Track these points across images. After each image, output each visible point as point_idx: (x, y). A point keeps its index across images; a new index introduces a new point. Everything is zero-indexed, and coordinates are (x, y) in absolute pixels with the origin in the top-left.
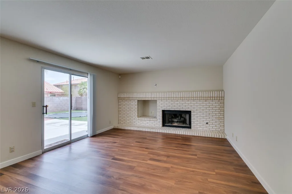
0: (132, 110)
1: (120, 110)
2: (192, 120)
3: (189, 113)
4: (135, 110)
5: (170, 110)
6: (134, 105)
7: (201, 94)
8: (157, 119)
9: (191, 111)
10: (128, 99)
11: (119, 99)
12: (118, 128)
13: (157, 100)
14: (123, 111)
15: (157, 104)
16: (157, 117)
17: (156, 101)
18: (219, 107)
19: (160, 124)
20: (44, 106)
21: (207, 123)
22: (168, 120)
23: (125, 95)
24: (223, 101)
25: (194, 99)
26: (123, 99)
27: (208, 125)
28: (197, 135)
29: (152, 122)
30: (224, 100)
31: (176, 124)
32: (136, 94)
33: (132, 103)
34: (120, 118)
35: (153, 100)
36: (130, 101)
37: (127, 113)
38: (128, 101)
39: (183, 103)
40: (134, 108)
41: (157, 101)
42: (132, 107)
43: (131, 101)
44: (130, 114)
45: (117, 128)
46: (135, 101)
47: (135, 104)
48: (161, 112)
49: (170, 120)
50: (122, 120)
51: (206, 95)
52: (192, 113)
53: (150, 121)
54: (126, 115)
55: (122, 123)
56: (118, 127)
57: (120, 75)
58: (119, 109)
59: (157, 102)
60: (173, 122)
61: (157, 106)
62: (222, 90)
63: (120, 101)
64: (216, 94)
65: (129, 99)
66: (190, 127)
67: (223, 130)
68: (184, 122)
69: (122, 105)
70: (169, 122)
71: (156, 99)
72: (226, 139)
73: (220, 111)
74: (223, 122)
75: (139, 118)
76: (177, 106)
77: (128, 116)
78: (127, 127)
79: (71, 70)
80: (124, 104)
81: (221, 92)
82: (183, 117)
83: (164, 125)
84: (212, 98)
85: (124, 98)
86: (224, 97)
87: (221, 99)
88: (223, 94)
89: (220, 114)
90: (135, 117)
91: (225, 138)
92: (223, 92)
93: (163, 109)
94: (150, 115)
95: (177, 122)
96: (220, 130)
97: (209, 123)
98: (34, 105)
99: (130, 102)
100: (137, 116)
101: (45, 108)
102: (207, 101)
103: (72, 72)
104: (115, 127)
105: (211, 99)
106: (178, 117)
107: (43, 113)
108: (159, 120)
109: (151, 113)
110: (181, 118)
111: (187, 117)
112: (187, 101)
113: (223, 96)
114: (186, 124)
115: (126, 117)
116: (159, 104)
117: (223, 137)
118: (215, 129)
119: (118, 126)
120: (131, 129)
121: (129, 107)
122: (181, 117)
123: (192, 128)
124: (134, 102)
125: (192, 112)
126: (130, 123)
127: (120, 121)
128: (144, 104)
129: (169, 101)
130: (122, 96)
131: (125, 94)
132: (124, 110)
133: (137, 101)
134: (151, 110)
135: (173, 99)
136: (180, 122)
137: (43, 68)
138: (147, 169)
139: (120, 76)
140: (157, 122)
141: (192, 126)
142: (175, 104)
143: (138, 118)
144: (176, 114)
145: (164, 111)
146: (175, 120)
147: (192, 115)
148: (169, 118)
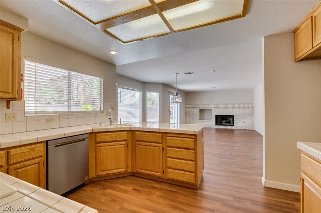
0: (195, 115)
1: (187, 115)
2: (235, 121)
3: (233, 117)
5: (221, 115)
6: (197, 112)
7: (240, 106)
9: (234, 116)
11: (186, 108)
16: (212, 120)
17: (212, 109)
18: (251, 113)
19: (214, 123)
21: (244, 122)
23: (191, 106)
25: (236, 108)
26: (189, 108)
27: (244, 124)
28: (239, 129)
29: (209, 122)
30: (254, 109)
31: (224, 124)
32: (198, 105)
33: (195, 111)
35: (209, 109)
37: (191, 117)
39: (229, 111)
40: (197, 114)
42: (195, 113)
46: (197, 109)
48: (215, 117)
51: (244, 106)
59: (213, 111)
60: (222, 122)
62: (253, 104)
64: (249, 106)
65: (193, 108)
66: (233, 125)
67: (253, 126)
68: (229, 122)
69: (188, 112)
70: (219, 123)
71: (211, 109)
73: (251, 115)
74: (253, 122)
76: (226, 113)
77: (192, 119)
80: (190, 111)
83: (216, 124)
87: (252, 109)
89: (251, 117)
90: (197, 120)
91: (255, 129)
95: (225, 122)
96: (251, 126)
100: (199, 119)
105: (247, 108)
106: (225, 119)
107: (170, 115)
108: (214, 121)
109: (206, 117)
111: (231, 119)
112: (232, 109)
113: (253, 107)
114: (231, 124)
117: (253, 129)
118: (248, 126)
121: (193, 113)
122: (227, 119)
128: (202, 111)
129: (220, 109)
130: (188, 106)
132: (189, 115)
133: (199, 109)
134: (206, 115)
135: (223, 109)
139: (186, 94)
140: (212, 122)
141: (235, 124)
142: (224, 112)
144: (224, 118)
145: (216, 116)
146: (224, 121)
147: (235, 118)
148: (219, 120)
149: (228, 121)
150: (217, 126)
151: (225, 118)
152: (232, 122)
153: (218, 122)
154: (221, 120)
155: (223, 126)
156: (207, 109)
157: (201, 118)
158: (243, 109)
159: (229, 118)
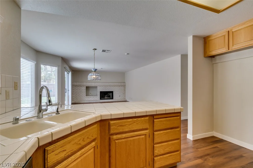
0: (82, 92)
3: (112, 92)
4: (84, 92)
5: (104, 91)
6: (84, 89)
7: (117, 84)
11: (73, 85)
12: (76, 102)
16: (98, 95)
17: (96, 87)
18: (124, 89)
19: (99, 99)
21: (120, 96)
22: (102, 96)
25: (115, 86)
28: (117, 101)
29: (95, 98)
31: (106, 98)
32: (85, 83)
33: (82, 88)
39: (110, 88)
44: (81, 95)
45: (74, 102)
49: (103, 96)
50: (75, 98)
51: (119, 84)
52: (114, 92)
54: (78, 95)
55: (75, 100)
58: (73, 92)
60: (104, 97)
61: (97, 89)
62: (125, 83)
63: (74, 87)
64: (123, 84)
65: (80, 86)
66: (113, 99)
67: (125, 98)
68: (109, 97)
69: (75, 89)
70: (102, 97)
73: (124, 91)
74: (125, 95)
76: (107, 89)
84: (122, 86)
85: (77, 85)
87: (124, 86)
90: (84, 96)
91: (126, 100)
93: (101, 91)
101: (65, 90)
104: (73, 103)
108: (99, 97)
109: (91, 93)
111: (111, 94)
112: (112, 87)
114: (110, 97)
116: (99, 88)
118: (122, 98)
120: (84, 102)
121: (81, 90)
122: (108, 95)
126: (81, 100)
128: (88, 88)
129: (104, 87)
130: (75, 84)
131: (78, 83)
133: (85, 87)
134: (91, 91)
135: (106, 86)
137: (65, 71)
140: (97, 97)
143: (86, 96)
144: (106, 93)
145: (101, 92)
146: (106, 96)
147: (114, 93)
148: (102, 95)
149: (109, 95)
150: (101, 100)
152: (111, 96)
154: (104, 95)
155: (106, 100)
156: (92, 86)
158: (119, 86)
159: (109, 94)
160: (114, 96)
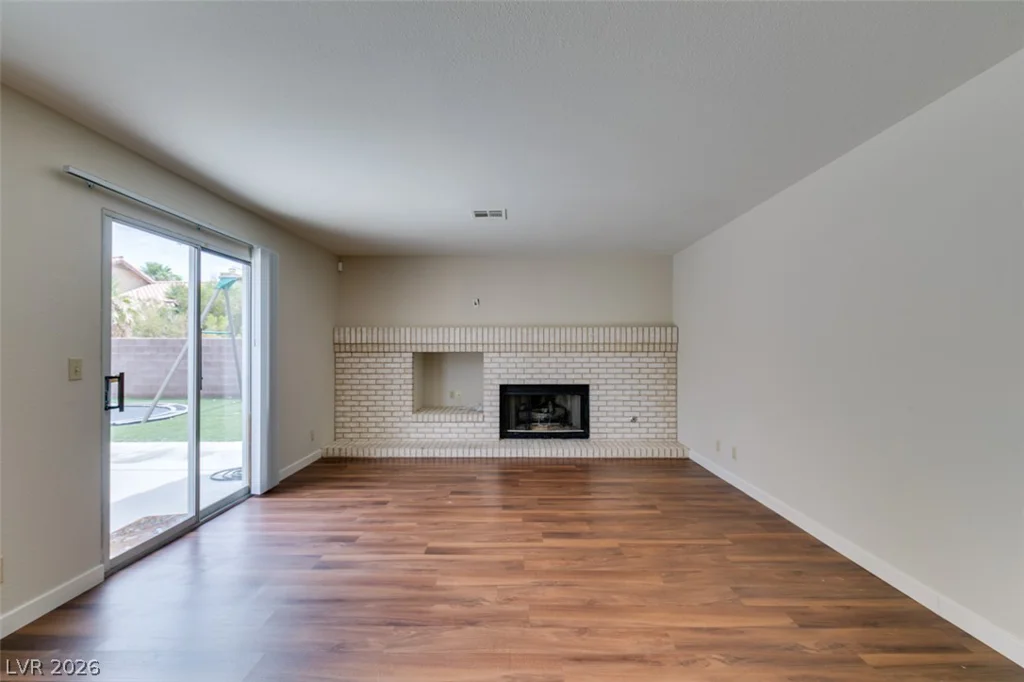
0: (393, 387)
1: (343, 390)
2: (592, 414)
3: (582, 391)
4: (404, 387)
5: (527, 382)
6: (401, 372)
7: (616, 335)
8: (486, 414)
9: (587, 386)
10: (376, 349)
11: (338, 347)
12: (343, 455)
13: (482, 353)
14: (355, 393)
15: (486, 365)
16: (485, 409)
17: (479, 356)
18: (665, 371)
19: (493, 430)
20: (108, 379)
21: (634, 420)
22: (517, 415)
23: (365, 336)
24: (674, 355)
25: (596, 348)
26: (356, 349)
27: (636, 425)
28: (615, 455)
29: (467, 425)
30: (676, 352)
31: (540, 429)
32: (408, 330)
33: (392, 362)
34: (342, 419)
35: (471, 353)
36: (382, 354)
37: (370, 398)
38: (375, 355)
39: (566, 360)
40: (402, 382)
41: (485, 355)
42: (392, 376)
43: (387, 355)
44: (382, 403)
45: (337, 454)
46: (404, 355)
47: (403, 366)
48: (498, 393)
49: (523, 416)
50: (352, 425)
52: (591, 393)
53: (461, 425)
54: (368, 407)
55: (351, 436)
56: (343, 451)
57: (340, 258)
58: (338, 387)
59: (485, 360)
60: (530, 422)
61: (485, 371)
62: (672, 326)
63: (344, 355)
64: (656, 335)
65: (380, 349)
66: (585, 435)
67: (674, 436)
68: (564, 420)
69: (351, 371)
70: (519, 423)
71: (480, 349)
72: (688, 459)
73: (665, 382)
74: (674, 414)
75: (420, 416)
76: (549, 371)
77: (375, 409)
78: (378, 450)
79: (199, 229)
80: (360, 366)
81: (669, 330)
82: (558, 406)
83: (504, 434)
84: (647, 347)
85: (361, 344)
86: (677, 344)
87: (670, 350)
88: (675, 335)
89: (666, 393)
90: (401, 414)
91: (686, 456)
92: (675, 329)
93: (505, 383)
94: (449, 402)
95: (546, 421)
96: (666, 436)
97: (639, 420)
98: (75, 372)
99: (384, 360)
100: (411, 409)
102: (633, 354)
103: (203, 239)
104: (330, 454)
106: (545, 405)
107: (108, 408)
108: (491, 419)
109: (452, 395)
110: (557, 409)
111: (574, 404)
112: (579, 354)
113: (675, 341)
114: (571, 425)
115: (368, 414)
116: (491, 365)
117: (680, 456)
118: (653, 436)
119: (340, 450)
120: (396, 455)
121: (381, 376)
122: (555, 406)
123: (591, 436)
124: (401, 360)
125: (591, 388)
126: (384, 436)
127: (343, 430)
128: (429, 363)
129: (523, 355)
130: (352, 336)
131: (364, 330)
132: (359, 387)
133: (411, 355)
134: (454, 384)
135: (536, 349)
136: (552, 421)
137: (107, 216)
138: (563, 562)
139: (340, 265)
140: (483, 425)
141: (591, 430)
142: (541, 366)
143: (414, 416)
144: (540, 397)
145: (504, 389)
146: (541, 416)
147: (592, 398)
148: (518, 411)
149: (559, 412)
150: (508, 441)
151: (543, 400)
152: (576, 418)
153: (513, 420)
154: (526, 410)
155: (536, 442)
156: (458, 349)
157: (425, 403)
158: (632, 349)
159: (566, 401)
160: (591, 420)
